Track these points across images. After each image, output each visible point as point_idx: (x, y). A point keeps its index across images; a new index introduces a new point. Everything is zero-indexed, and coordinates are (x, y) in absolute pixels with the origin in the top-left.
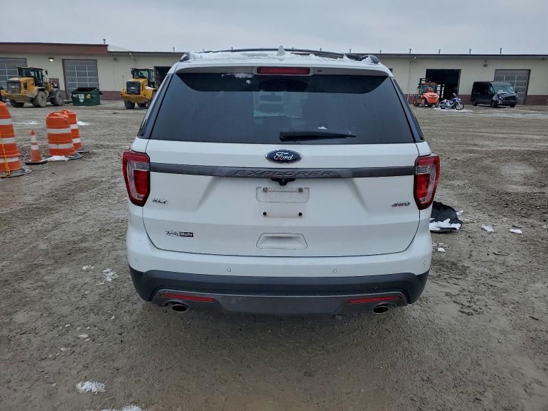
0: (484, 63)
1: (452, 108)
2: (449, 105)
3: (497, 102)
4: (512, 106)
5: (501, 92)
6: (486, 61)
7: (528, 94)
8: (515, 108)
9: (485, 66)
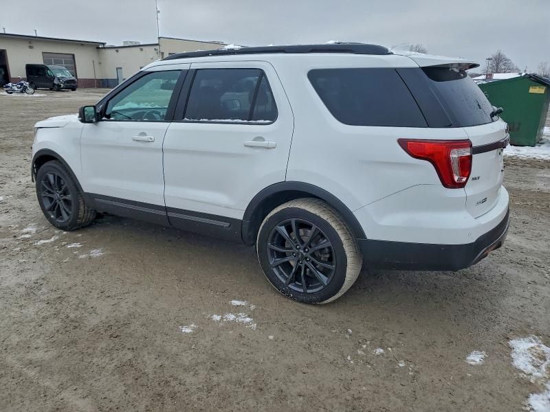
0: (29, 45)
1: (22, 92)
2: (16, 89)
3: (59, 86)
4: (74, 89)
5: (59, 75)
6: (30, 43)
7: (78, 77)
8: (77, 91)
9: (31, 47)
